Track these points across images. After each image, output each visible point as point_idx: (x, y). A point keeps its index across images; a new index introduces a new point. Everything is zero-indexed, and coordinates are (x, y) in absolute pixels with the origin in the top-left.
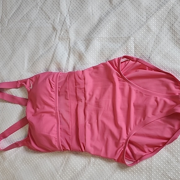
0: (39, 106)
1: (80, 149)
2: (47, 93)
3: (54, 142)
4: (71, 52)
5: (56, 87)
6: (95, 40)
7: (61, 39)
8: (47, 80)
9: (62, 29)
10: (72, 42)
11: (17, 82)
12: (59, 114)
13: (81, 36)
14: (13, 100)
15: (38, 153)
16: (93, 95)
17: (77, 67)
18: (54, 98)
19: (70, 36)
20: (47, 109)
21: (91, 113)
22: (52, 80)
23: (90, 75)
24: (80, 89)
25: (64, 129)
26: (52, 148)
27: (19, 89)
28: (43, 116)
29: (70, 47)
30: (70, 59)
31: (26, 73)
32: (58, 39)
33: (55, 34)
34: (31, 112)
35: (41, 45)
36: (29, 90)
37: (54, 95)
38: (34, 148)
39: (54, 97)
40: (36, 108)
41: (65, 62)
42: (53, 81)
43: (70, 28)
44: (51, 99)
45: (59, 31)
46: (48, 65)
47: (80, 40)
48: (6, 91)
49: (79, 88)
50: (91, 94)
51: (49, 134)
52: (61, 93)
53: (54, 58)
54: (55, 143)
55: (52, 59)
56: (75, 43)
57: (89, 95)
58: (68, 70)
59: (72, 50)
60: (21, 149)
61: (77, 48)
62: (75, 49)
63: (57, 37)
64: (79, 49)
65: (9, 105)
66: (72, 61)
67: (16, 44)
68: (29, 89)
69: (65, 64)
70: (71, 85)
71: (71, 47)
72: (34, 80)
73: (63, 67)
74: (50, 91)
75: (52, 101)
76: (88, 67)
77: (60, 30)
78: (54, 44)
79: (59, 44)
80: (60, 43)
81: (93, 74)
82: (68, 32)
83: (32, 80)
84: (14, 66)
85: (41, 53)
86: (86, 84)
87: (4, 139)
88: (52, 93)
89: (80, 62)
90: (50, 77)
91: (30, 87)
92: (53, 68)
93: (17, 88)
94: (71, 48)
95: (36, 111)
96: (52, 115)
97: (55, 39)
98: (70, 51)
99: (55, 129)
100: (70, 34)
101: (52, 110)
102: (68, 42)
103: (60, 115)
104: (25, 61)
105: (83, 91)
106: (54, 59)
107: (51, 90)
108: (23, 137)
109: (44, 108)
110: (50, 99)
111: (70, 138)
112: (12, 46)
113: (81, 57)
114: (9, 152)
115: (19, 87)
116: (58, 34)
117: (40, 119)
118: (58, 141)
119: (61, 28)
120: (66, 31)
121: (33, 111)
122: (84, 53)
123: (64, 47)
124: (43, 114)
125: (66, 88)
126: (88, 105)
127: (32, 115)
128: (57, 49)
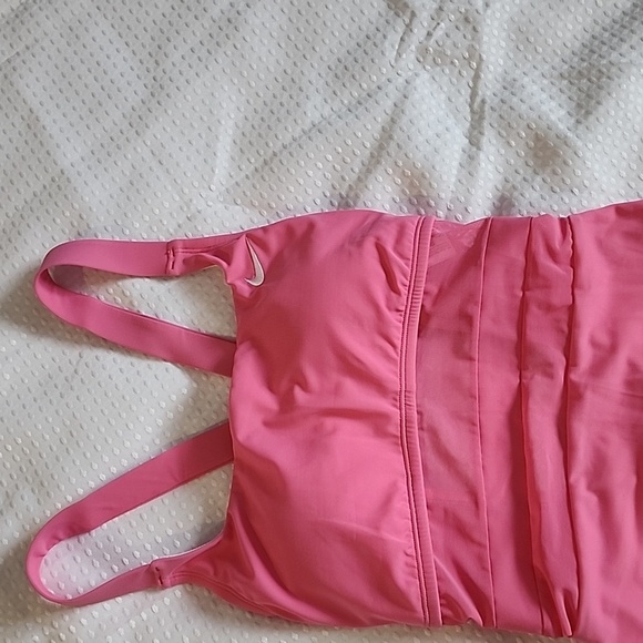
0: (313, 378)
1: (548, 623)
2: (367, 312)
3: (402, 575)
4: (486, 124)
5: (413, 290)
6: (633, 78)
7: (430, 58)
8: (369, 246)
9: (441, 9)
10: (490, 76)
11: (170, 247)
12: (421, 429)
13: (539, 57)
14: (139, 335)
15: (276, 628)
16: (613, 349)
17: (525, 202)
18: (398, 343)
19: (485, 47)
20: (356, 395)
21: (603, 439)
22: (395, 249)
23: (600, 244)
24: (548, 308)
25: (446, 511)
26: (383, 607)
27: (172, 284)
28: (334, 431)
29: (478, 100)
30: (482, 156)
31: (220, 205)
32: (413, 56)
33: (400, 28)
34: (261, 408)
35: (313, 76)
36: (246, 291)
37: (397, 328)
38: (268, 598)
39: (397, 336)
40: (292, 389)
41: (455, 172)
42: (402, 256)
43: (489, 12)
44: (381, 348)
45: (424, 17)
46: (351, 178)
47: (537, 73)
48: (94, 288)
49: (539, 307)
50: (604, 339)
51: (377, 528)
52: (433, 324)
53: (393, 145)
54: (408, 583)
55: (381, 147)
56: (510, 85)
57: (594, 344)
58: (470, 209)
59: (495, 115)
60: (172, 598)
61: (524, 107)
62: (514, 114)
63: (413, 47)
64: (534, 115)
65: (113, 364)
66: (490, 167)
67: (176, 57)
68: (246, 288)
69: (453, 180)
70: (497, 287)
71: (483, 102)
72: (274, 242)
73: (443, 195)
74: (383, 304)
75: (388, 357)
76: (585, 203)
77: (433, 12)
78: (392, 75)
79: (418, 81)
80: (425, 76)
81: (618, 243)
82: (474, 29)
83: (263, 246)
84: (154, 164)
85: (313, 115)
86: (581, 288)
87: (72, 542)
88: (392, 317)
89: (539, 179)
90: (381, 233)
91: (253, 275)
92: (379, 196)
93: (163, 275)
94: (487, 108)
95: (287, 402)
96: (380, 432)
97: (399, 55)
98: (482, 118)
99: (401, 504)
100: (485, 39)
101: (384, 405)
102: (468, 74)
103: (426, 435)
104: (219, 145)
105: (558, 321)
106: (392, 147)
107: (388, 300)
108: (189, 536)
109: (337, 390)
110: (374, 346)
111: (480, 559)
112: (152, 65)
113: (546, 153)
114: (96, 614)
115: (177, 271)
116: (419, 33)
117: (315, 445)
118: (422, 570)
119: (435, 6)
120: (466, 20)
121: (269, 401)
122: (569, 134)
123: (443, 97)
124: (330, 422)
125: (471, 297)
126: (589, 396)
127: (267, 424)
128: (408, 102)
